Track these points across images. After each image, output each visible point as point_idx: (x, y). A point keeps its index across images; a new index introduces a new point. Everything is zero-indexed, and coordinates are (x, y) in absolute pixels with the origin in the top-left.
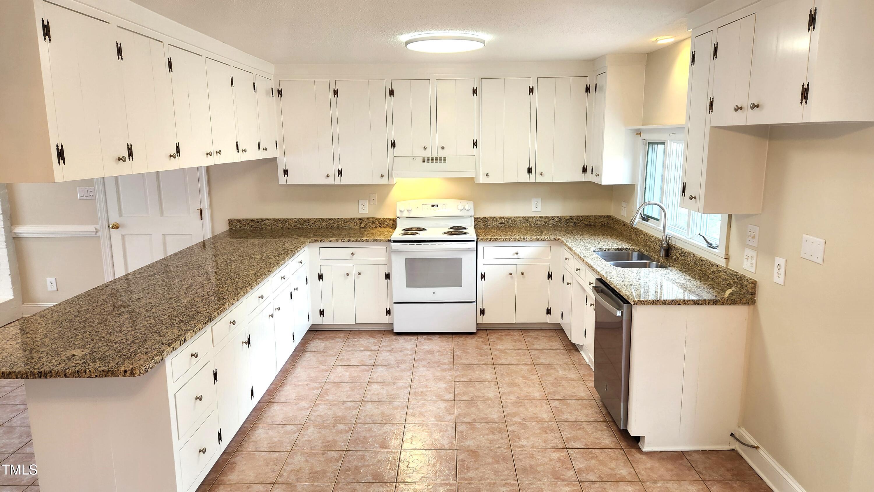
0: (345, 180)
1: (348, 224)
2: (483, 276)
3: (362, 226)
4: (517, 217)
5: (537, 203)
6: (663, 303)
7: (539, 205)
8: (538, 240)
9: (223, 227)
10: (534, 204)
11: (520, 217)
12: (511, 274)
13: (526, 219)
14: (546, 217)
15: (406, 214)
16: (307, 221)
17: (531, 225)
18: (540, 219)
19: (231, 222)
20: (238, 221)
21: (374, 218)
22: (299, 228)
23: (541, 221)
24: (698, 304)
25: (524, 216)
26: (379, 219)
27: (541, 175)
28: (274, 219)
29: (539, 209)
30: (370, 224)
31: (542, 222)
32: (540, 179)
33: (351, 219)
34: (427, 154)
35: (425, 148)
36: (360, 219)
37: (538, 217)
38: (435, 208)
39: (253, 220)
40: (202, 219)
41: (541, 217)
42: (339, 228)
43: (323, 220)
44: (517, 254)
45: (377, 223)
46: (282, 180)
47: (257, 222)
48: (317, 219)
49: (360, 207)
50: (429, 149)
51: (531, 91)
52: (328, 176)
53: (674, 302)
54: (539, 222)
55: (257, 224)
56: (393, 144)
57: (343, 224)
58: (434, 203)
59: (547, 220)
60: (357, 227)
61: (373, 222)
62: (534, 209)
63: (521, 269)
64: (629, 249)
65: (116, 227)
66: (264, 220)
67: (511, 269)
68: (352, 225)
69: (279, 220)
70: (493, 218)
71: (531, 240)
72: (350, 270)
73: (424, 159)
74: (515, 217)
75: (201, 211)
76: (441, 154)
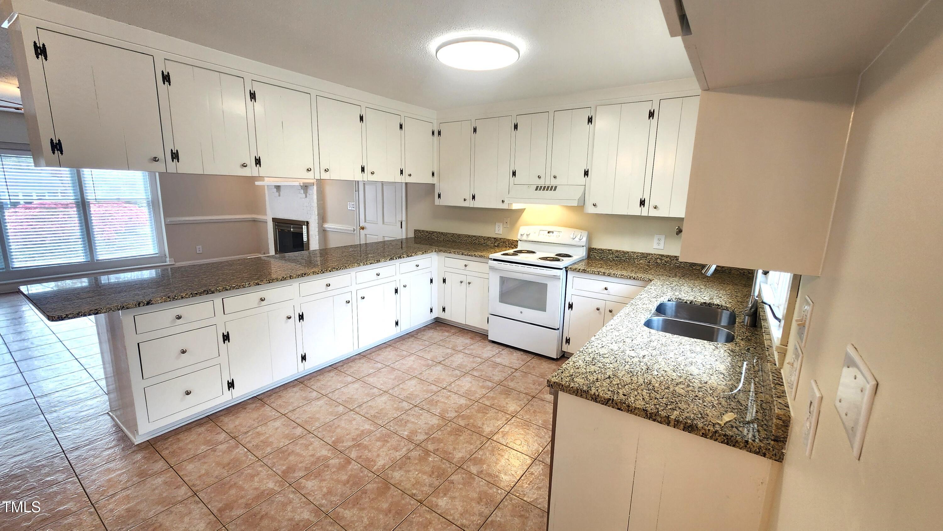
0: (477, 204)
1: (486, 241)
2: (571, 306)
3: (496, 244)
4: (634, 252)
5: (659, 240)
6: (592, 398)
7: (662, 242)
8: (630, 278)
9: (411, 235)
10: (655, 241)
11: (638, 253)
12: (598, 309)
13: (644, 256)
14: (667, 256)
15: (524, 238)
16: (459, 236)
17: (649, 263)
18: (660, 257)
19: (416, 231)
20: (419, 231)
21: (505, 239)
22: (454, 241)
23: (661, 260)
24: (654, 420)
25: (643, 252)
26: (509, 240)
27: (655, 208)
28: (439, 232)
29: (661, 246)
30: (502, 244)
31: (663, 261)
32: (654, 213)
33: (488, 238)
34: (541, 183)
35: (539, 177)
36: (495, 239)
37: (658, 255)
38: (551, 234)
39: (427, 232)
40: (401, 228)
41: (662, 256)
42: (480, 244)
43: (469, 236)
44: (606, 289)
45: (507, 243)
46: (437, 202)
47: (430, 233)
48: (465, 235)
49: (497, 228)
50: (543, 178)
51: (651, 115)
52: (465, 200)
53: (611, 402)
54: (659, 261)
55: (430, 235)
56: (514, 174)
57: (483, 241)
58: (550, 230)
59: (668, 259)
60: (492, 245)
61: (504, 242)
62: (655, 246)
63: (610, 306)
64: (722, 307)
65: (363, 228)
66: (433, 232)
67: (600, 304)
68: (489, 243)
69: (442, 233)
70: (609, 250)
71: (622, 277)
72: (463, 278)
73: (537, 187)
74: (632, 252)
75: (401, 222)
76: (554, 182)
